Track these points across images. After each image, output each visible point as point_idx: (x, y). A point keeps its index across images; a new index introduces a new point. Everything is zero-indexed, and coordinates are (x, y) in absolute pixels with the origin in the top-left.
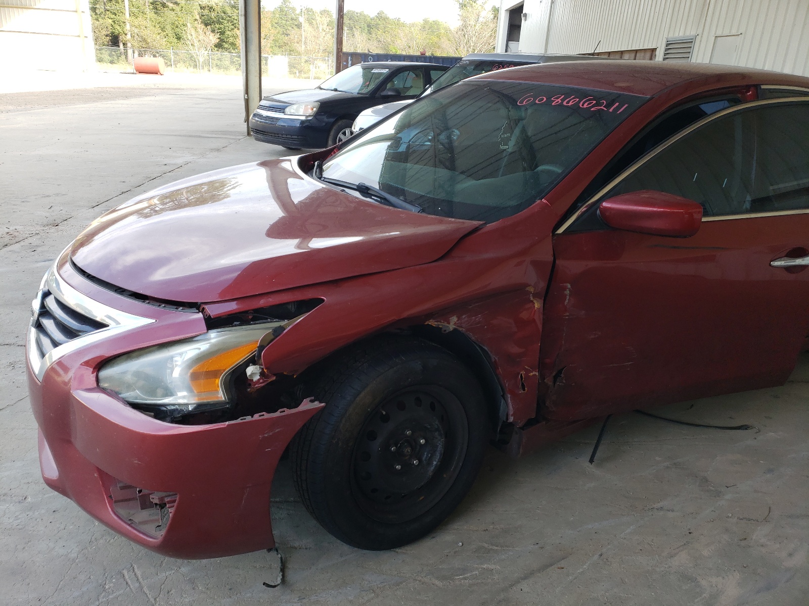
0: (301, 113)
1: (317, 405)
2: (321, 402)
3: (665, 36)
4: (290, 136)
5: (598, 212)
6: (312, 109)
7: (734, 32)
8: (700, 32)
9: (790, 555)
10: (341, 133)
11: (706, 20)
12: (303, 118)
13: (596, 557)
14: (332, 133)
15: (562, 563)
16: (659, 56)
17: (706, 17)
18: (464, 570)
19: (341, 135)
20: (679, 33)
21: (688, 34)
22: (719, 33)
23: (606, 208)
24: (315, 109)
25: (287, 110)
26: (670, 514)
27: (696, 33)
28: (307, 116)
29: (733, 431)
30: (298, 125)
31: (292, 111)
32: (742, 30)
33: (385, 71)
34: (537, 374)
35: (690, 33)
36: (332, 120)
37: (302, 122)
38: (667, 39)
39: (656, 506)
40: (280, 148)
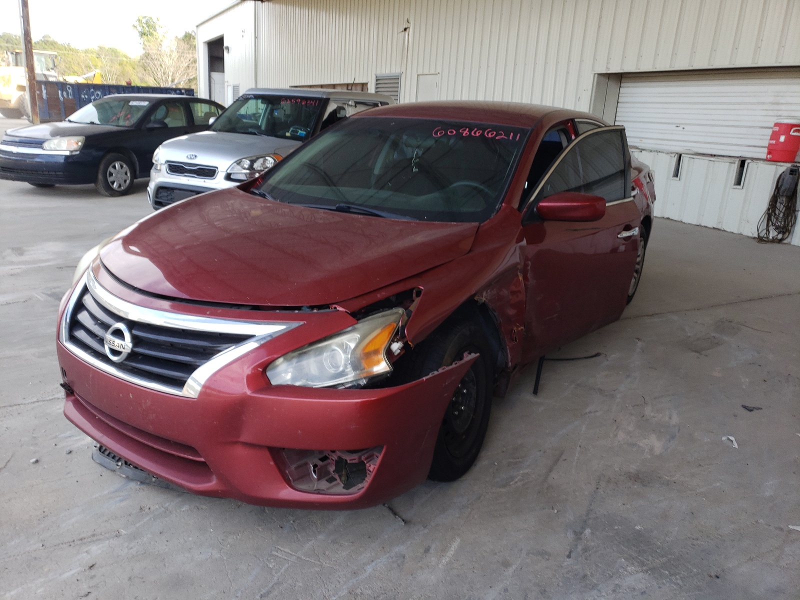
0: (65, 149)
1: (473, 355)
2: (475, 353)
3: (374, 72)
4: (53, 173)
5: (535, 209)
6: (77, 144)
7: (432, 72)
8: (403, 69)
9: (670, 418)
10: (111, 167)
11: (407, 61)
12: (68, 153)
13: (578, 448)
14: (102, 167)
15: (564, 457)
16: (372, 89)
17: (407, 58)
18: (512, 478)
19: (111, 169)
20: (386, 70)
21: (393, 71)
22: (420, 72)
23: (541, 206)
24: (80, 144)
25: (46, 145)
26: (598, 414)
27: (401, 71)
28: (71, 152)
29: (595, 358)
30: (62, 161)
31: (53, 146)
32: (439, 70)
33: (146, 103)
34: (523, 328)
35: (394, 70)
36: (101, 153)
37: (67, 157)
38: (376, 75)
39: (587, 411)
40: (26, 185)
